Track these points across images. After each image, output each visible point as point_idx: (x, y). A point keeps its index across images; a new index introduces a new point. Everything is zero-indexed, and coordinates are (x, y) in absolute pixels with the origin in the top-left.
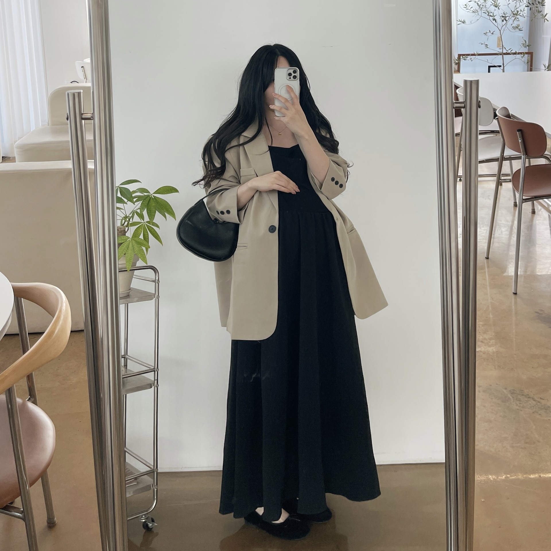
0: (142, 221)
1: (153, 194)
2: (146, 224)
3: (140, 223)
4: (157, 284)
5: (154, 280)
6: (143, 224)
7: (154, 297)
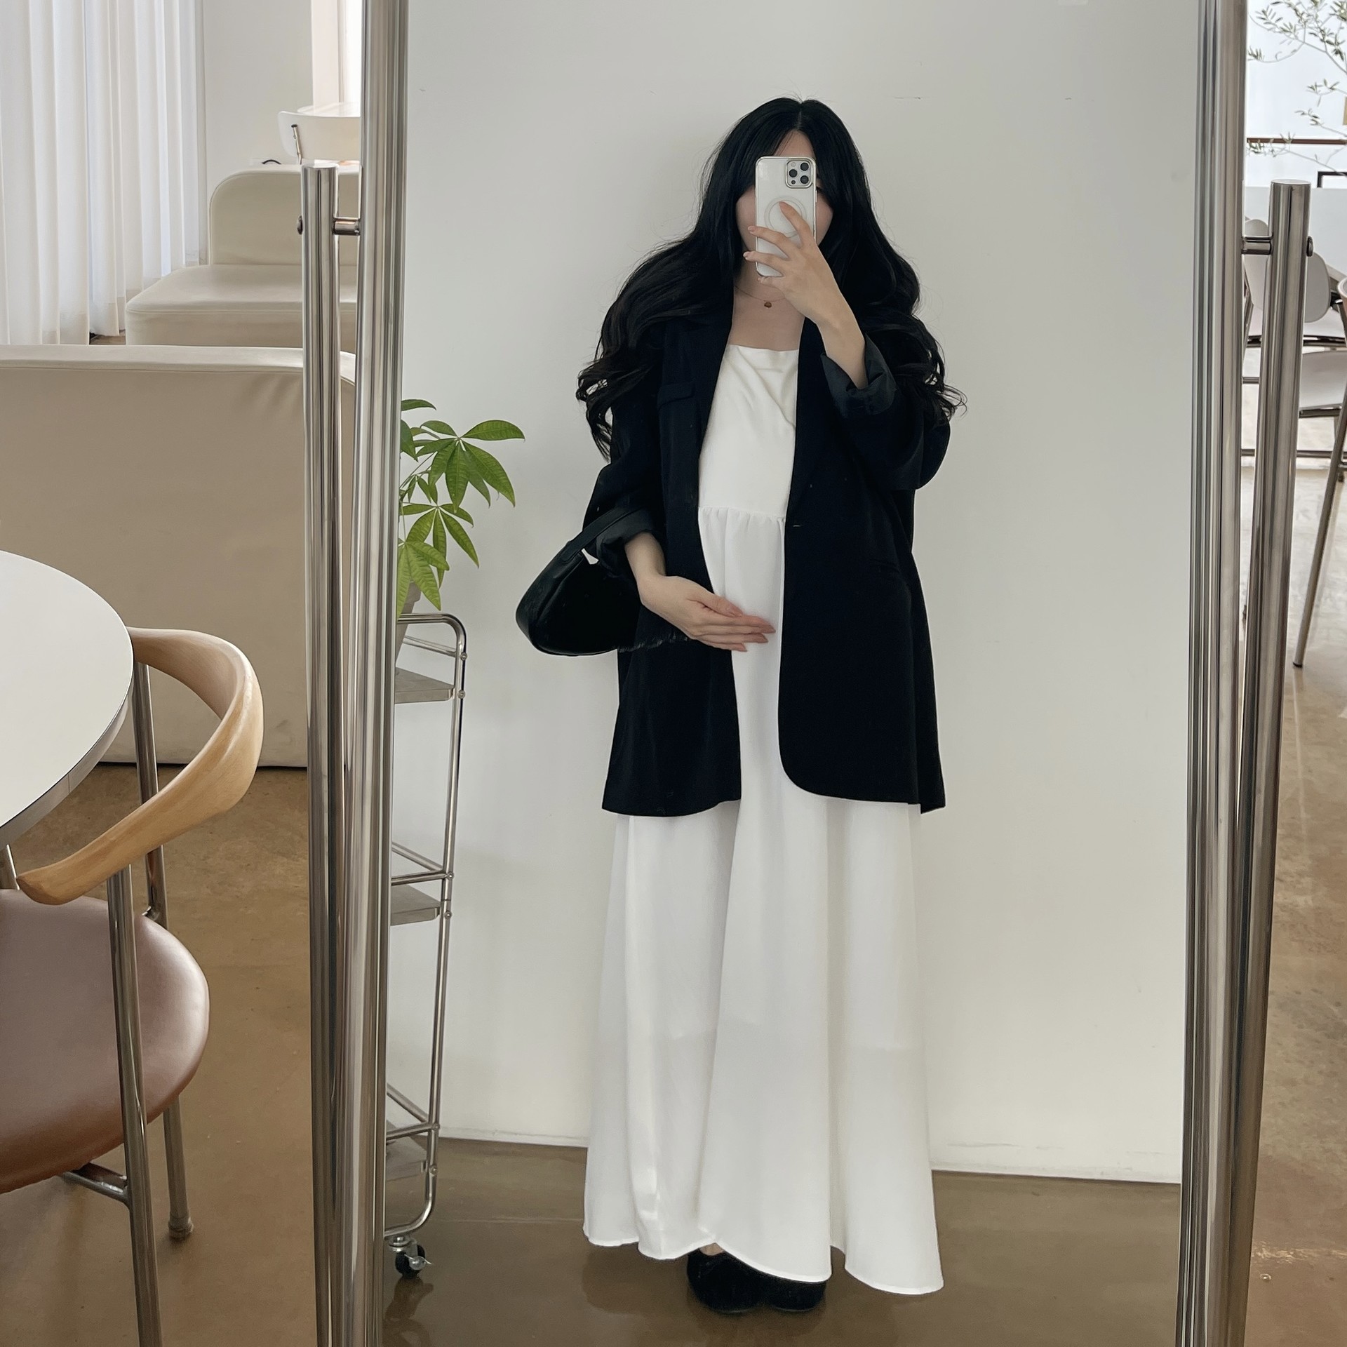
0: (433, 504)
1: (463, 439)
2: (441, 511)
3: (427, 507)
4: (460, 662)
5: (453, 651)
6: (435, 510)
7: (452, 694)
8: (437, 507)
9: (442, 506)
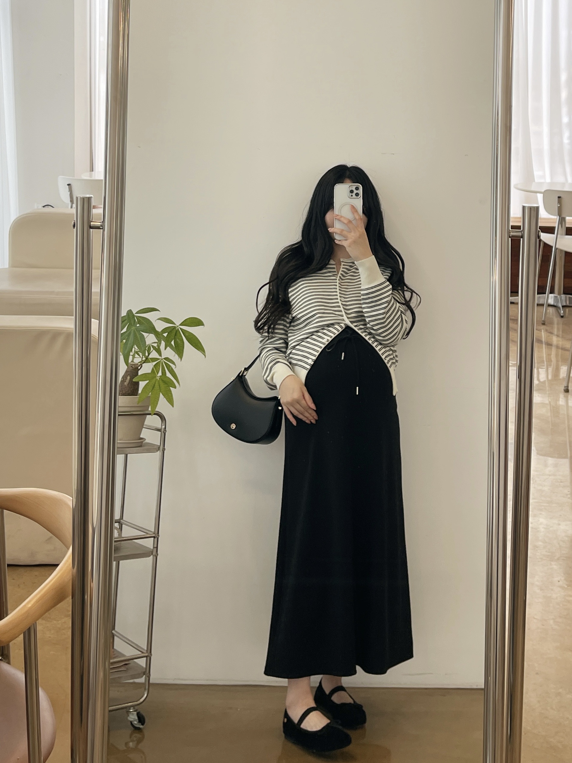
0: (160, 358)
1: (178, 326)
2: (164, 361)
3: (159, 359)
4: (163, 435)
5: (160, 429)
6: (160, 361)
7: (159, 450)
8: (162, 359)
9: (164, 359)
